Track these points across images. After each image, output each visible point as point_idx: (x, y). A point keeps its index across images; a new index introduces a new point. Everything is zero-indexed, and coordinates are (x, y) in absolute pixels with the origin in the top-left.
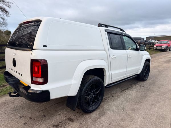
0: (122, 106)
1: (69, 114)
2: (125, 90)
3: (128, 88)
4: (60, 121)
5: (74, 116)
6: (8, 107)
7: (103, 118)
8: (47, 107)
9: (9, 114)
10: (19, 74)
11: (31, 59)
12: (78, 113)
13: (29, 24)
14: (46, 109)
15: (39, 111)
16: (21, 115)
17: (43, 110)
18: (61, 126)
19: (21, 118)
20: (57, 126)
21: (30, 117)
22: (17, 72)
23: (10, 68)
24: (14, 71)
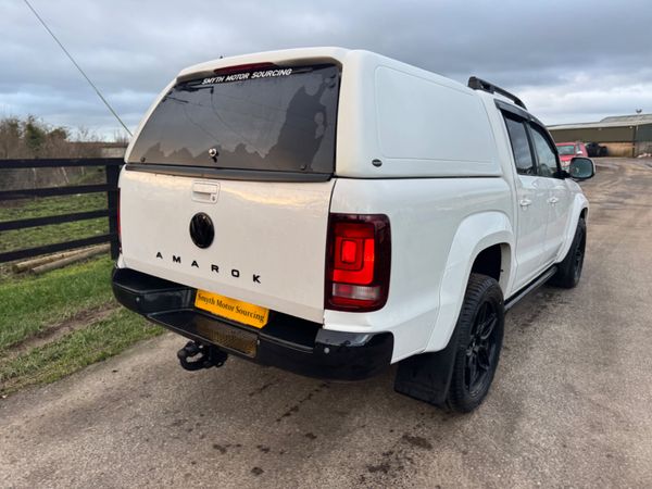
0: (559, 379)
1: (397, 421)
2: (531, 321)
3: (534, 316)
4: (386, 451)
5: (419, 426)
6: (137, 416)
7: (525, 425)
8: (294, 403)
9: (164, 442)
10: (238, 276)
11: (330, 213)
12: (426, 415)
13: (255, 75)
14: (296, 409)
15: (279, 420)
16: (218, 440)
17: (288, 414)
18: (401, 468)
19: (223, 451)
20: (385, 468)
21: (259, 447)
22: (217, 269)
23: (159, 255)
24: (195, 264)
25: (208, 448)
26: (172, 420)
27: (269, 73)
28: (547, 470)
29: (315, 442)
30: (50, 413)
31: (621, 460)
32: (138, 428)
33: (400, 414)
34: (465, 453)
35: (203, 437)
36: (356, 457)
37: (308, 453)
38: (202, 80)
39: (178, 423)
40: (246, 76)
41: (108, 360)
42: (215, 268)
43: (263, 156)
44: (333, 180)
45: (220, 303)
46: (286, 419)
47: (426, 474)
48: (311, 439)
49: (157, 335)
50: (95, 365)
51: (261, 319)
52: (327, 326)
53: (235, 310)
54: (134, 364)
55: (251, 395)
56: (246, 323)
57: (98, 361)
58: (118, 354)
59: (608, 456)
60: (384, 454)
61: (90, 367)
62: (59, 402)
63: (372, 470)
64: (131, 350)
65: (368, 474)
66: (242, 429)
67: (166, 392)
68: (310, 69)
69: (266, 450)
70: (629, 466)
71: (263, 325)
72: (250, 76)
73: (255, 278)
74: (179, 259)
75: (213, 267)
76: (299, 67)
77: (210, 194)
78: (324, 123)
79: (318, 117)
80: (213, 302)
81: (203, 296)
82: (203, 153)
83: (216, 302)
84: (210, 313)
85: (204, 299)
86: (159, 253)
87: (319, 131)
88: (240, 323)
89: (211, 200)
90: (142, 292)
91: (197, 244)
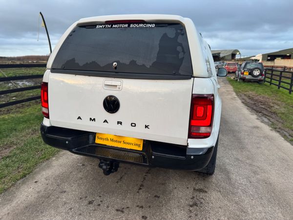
1: (187, 183)
4: (191, 197)
5: (196, 184)
7: (233, 177)
8: (140, 183)
9: (90, 213)
10: (135, 126)
11: (192, 94)
12: (196, 179)
13: (132, 26)
14: (142, 185)
15: (138, 192)
16: (116, 207)
17: (140, 189)
18: (201, 203)
19: (122, 212)
20: (195, 204)
21: (138, 206)
22: (121, 123)
23: (79, 118)
24: (106, 121)
25: (114, 212)
26: (86, 202)
27: (141, 25)
28: (251, 193)
29: (160, 199)
30: (12, 211)
31: (270, 184)
32: (71, 209)
33: (186, 180)
34: (220, 192)
35: (108, 207)
36: (181, 202)
37: (161, 205)
38: (96, 26)
39: (90, 203)
40: (127, 25)
41: (27, 176)
42: (120, 123)
43: (149, 67)
44: (192, 79)
45: (112, 140)
46: (141, 191)
47: (212, 203)
48: (158, 198)
49: (47, 159)
50: (22, 180)
51: (139, 146)
52: (190, 146)
53: (122, 142)
54: (45, 176)
55: (117, 182)
56: (129, 148)
57: (21, 178)
58: (31, 172)
59: (266, 183)
60: (191, 199)
61: (19, 182)
62: (14, 204)
63: (191, 206)
64: (38, 169)
65: (191, 209)
66: (124, 199)
67: (73, 188)
68: (167, 25)
69: (142, 207)
70: (274, 186)
71: (141, 149)
72: (129, 26)
73: (146, 127)
74: (94, 119)
75: (118, 123)
76: (159, 24)
77: (116, 86)
78: (183, 51)
79: (179, 48)
80: (108, 140)
81: (100, 136)
82: (108, 65)
83: (109, 140)
84: (106, 145)
85: (101, 139)
86: (79, 117)
87: (181, 55)
88: (125, 149)
89: (117, 89)
90: (70, 138)
91: (108, 112)
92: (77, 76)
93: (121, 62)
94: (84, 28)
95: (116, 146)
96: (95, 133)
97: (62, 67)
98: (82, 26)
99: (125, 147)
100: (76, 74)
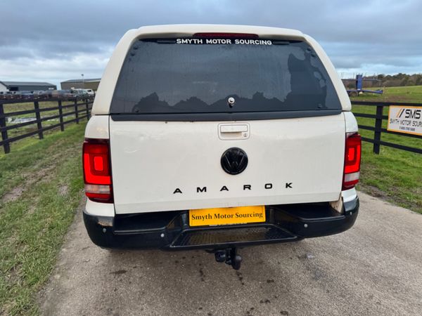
10: (271, 188)
11: (346, 133)
13: (237, 41)
15: (243, 284)
17: (241, 279)
21: (261, 302)
22: (249, 187)
23: (178, 191)
24: (224, 188)
27: (251, 42)
29: (278, 283)
36: (302, 278)
37: (285, 290)
38: (175, 39)
40: (229, 41)
42: (247, 187)
43: (283, 101)
44: (342, 113)
45: (217, 216)
48: (274, 283)
51: (260, 215)
52: (345, 200)
53: (235, 216)
56: (245, 222)
66: (237, 300)
69: (268, 301)
71: (263, 219)
72: (233, 42)
73: (288, 185)
74: (205, 188)
75: (245, 187)
76: (278, 40)
77: (241, 132)
78: (323, 78)
79: (316, 74)
80: (210, 217)
81: (197, 214)
82: (218, 101)
83: (213, 216)
84: (208, 226)
85: (199, 218)
86: (177, 189)
87: (322, 84)
88: (240, 224)
89: (242, 137)
90: (164, 228)
91: (230, 173)
92: (169, 123)
93: (240, 96)
94: (154, 43)
95: (225, 224)
96: (187, 212)
97: (133, 110)
98: (145, 39)
99: (238, 223)
100: (167, 120)
